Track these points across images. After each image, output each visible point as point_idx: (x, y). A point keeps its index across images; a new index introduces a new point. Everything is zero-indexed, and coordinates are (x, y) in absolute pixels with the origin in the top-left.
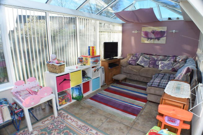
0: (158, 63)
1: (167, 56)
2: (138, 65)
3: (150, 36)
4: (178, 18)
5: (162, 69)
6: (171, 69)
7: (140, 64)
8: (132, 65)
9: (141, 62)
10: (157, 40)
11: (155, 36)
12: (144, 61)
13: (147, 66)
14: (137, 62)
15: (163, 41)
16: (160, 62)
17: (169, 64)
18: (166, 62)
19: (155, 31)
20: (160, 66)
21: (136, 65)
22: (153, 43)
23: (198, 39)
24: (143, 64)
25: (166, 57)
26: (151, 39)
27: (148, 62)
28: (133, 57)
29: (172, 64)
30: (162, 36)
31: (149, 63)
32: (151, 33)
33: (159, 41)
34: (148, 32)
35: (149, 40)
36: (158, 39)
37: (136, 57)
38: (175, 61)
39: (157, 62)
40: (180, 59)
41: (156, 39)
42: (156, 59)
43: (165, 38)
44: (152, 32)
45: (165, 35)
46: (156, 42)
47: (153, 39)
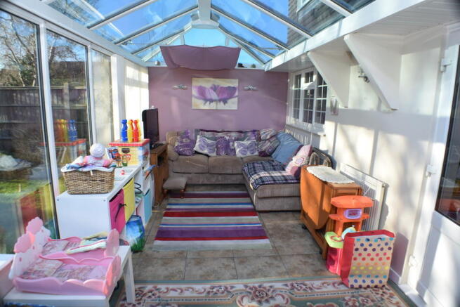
0: (233, 145)
1: (244, 131)
2: (197, 153)
3: (208, 96)
4: (254, 66)
5: (242, 156)
6: (257, 153)
7: (201, 151)
8: (186, 155)
9: (202, 147)
10: (222, 103)
11: (218, 95)
12: (208, 145)
13: (215, 154)
14: (195, 149)
15: (233, 104)
16: (236, 144)
17: (251, 145)
18: (247, 143)
19: (218, 86)
20: (237, 151)
21: (193, 154)
22: (215, 108)
23: (286, 101)
24: (206, 151)
25: (242, 134)
26: (211, 101)
27: (215, 146)
28: (183, 138)
29: (256, 145)
30: (231, 96)
31: (217, 147)
32: (211, 91)
33: (226, 105)
34: (205, 88)
35: (208, 103)
36: (225, 101)
37: (188, 137)
38: (259, 139)
39: (231, 144)
40: (267, 135)
41: (220, 100)
42: (227, 138)
43: (235, 100)
44: (212, 88)
45: (237, 94)
46: (221, 106)
47: (215, 101)
